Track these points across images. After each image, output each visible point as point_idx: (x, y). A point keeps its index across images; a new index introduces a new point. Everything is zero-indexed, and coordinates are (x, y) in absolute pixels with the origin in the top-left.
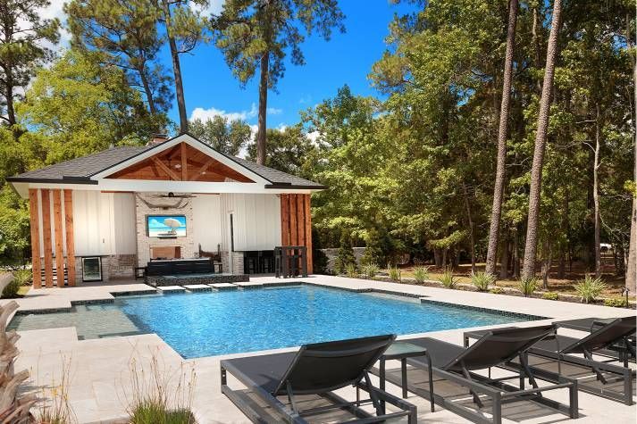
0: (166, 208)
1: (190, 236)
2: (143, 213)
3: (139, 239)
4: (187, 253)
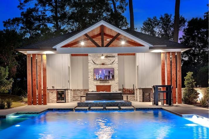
1: (117, 79)
2: (91, 67)
3: (89, 80)
4: (115, 89)
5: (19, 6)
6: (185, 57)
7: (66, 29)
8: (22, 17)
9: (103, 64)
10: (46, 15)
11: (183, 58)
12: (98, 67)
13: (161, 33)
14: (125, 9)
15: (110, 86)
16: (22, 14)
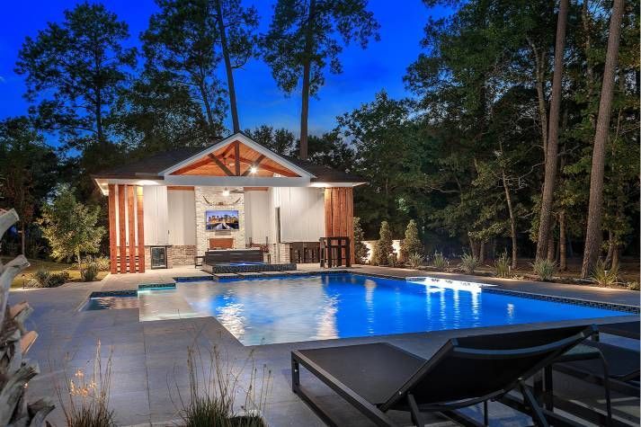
1: (242, 228)
2: (201, 208)
3: (198, 231)
4: (239, 244)
5: (26, 96)
9: (221, 204)
10: (77, 116)
12: (211, 208)
14: (226, 116)
15: (232, 240)
16: (32, 111)
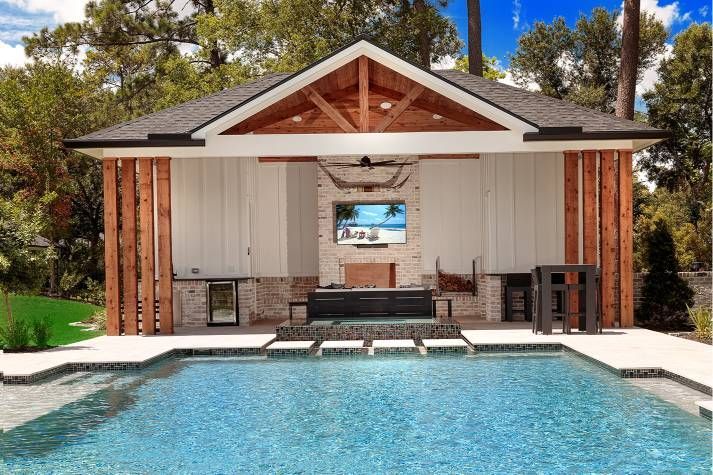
0: (368, 188)
1: (414, 241)
2: (327, 199)
3: (321, 247)
6: (662, 160)
7: (246, 62)
8: (91, 23)
9: (369, 190)
11: (658, 164)
12: (349, 199)
13: (581, 74)
15: (393, 266)
16: (91, 9)
